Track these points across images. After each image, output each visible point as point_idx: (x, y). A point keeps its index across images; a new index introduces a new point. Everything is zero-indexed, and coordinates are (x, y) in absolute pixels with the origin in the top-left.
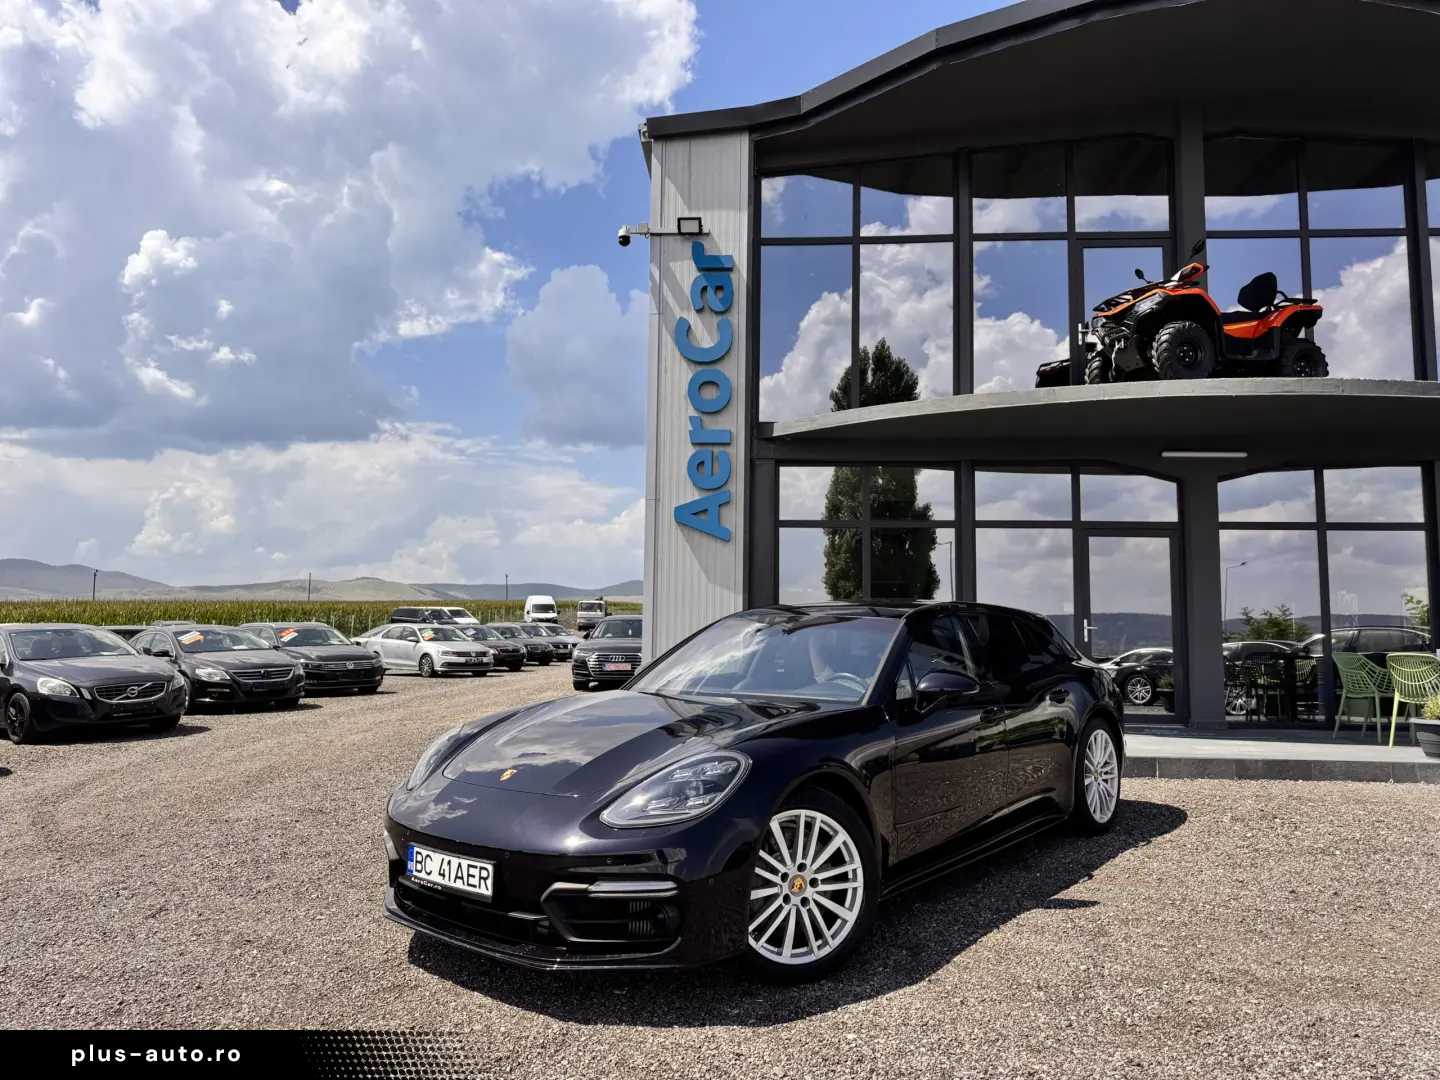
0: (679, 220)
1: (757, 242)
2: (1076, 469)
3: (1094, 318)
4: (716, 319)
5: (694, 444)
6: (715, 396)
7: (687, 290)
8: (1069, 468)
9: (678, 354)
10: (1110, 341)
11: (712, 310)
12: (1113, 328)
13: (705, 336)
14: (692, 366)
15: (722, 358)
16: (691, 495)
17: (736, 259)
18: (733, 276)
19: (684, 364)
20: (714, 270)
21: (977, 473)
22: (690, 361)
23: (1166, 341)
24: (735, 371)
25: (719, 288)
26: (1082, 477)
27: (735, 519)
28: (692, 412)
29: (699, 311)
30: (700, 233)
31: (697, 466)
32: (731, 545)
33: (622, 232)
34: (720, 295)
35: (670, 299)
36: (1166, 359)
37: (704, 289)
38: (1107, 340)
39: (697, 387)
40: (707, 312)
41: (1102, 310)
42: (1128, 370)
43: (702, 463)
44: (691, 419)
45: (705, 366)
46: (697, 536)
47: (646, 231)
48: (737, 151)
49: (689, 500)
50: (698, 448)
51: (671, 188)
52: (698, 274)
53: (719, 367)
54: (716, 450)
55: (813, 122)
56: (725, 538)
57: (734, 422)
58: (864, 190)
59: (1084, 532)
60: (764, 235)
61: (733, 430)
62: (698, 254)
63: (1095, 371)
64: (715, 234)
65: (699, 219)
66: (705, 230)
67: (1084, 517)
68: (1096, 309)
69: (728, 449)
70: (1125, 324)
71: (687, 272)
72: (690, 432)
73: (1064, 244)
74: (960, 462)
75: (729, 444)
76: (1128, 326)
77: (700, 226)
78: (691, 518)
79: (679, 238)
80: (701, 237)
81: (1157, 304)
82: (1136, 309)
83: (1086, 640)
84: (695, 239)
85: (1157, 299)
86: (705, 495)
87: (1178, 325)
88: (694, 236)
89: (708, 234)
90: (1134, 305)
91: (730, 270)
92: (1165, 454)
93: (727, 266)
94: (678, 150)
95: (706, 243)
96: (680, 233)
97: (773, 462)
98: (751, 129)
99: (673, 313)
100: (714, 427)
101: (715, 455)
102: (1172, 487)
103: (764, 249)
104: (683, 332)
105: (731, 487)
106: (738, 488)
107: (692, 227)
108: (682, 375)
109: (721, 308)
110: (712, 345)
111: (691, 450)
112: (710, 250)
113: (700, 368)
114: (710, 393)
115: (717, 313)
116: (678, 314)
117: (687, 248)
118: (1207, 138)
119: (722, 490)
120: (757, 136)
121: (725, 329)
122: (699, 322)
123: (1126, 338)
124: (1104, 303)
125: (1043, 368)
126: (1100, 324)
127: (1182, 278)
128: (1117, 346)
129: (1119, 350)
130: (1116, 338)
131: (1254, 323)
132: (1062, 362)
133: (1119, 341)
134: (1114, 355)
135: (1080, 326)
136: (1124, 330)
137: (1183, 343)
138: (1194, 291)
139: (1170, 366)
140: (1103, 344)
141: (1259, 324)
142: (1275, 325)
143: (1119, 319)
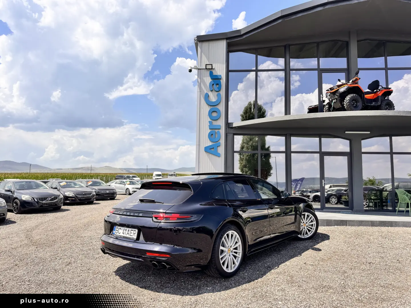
0: (206, 65)
1: (228, 71)
2: (320, 136)
3: (326, 93)
4: (216, 93)
5: (210, 129)
6: (216, 115)
7: (208, 85)
8: (318, 136)
9: (205, 103)
10: (332, 100)
11: (215, 91)
12: (332, 96)
13: (213, 98)
14: (210, 107)
15: (218, 104)
16: (209, 144)
17: (222, 76)
18: (221, 81)
19: (207, 106)
20: (216, 79)
21: (292, 138)
22: (209, 105)
23: (348, 100)
24: (222, 108)
25: (217, 84)
26: (322, 139)
27: (221, 150)
28: (209, 120)
29: (212, 91)
30: (212, 69)
31: (211, 135)
32: (221, 158)
33: (190, 69)
34: (218, 86)
35: (203, 87)
36: (348, 105)
37: (213, 84)
38: (331, 99)
39: (211, 112)
40: (214, 91)
41: (329, 91)
42: (336, 108)
43: (212, 134)
44: (209, 122)
45: (213, 107)
46: (211, 155)
47: (196, 68)
48: (223, 45)
49: (209, 145)
50: (211, 130)
51: (203, 56)
52: (211, 80)
53: (217, 107)
54: (216, 131)
55: (244, 37)
56: (219, 155)
57: (221, 123)
58: (258, 56)
59: (323, 155)
60: (230, 69)
61: (221, 125)
62: (211, 74)
63: (327, 108)
64: (216, 69)
65: (212, 65)
66: (213, 68)
67: (323, 150)
68: (327, 91)
69: (220, 130)
70: (336, 95)
71: (208, 80)
72: (209, 125)
73: (317, 72)
74: (287, 134)
75: (220, 129)
77: (212, 66)
78: (209, 150)
79: (206, 70)
80: (212, 70)
82: (339, 91)
83: (323, 186)
84: (211, 70)
85: (345, 88)
86: (213, 143)
87: (352, 95)
88: (210, 70)
89: (214, 69)
90: (338, 89)
91: (221, 79)
92: (346, 132)
93: (219, 78)
94: (205, 45)
95: (214, 72)
96: (206, 69)
97: (233, 134)
98: (227, 39)
99: (204, 91)
100: (216, 124)
101: (216, 132)
102: (348, 141)
103: (230, 73)
104: (207, 97)
105: (221, 141)
106: (222, 141)
107: (210, 67)
108: (207, 109)
109: (218, 90)
110: (215, 101)
111: (209, 131)
112: (215, 74)
113: (212, 107)
114: (215, 114)
115: (217, 91)
116: (205, 92)
117: (208, 73)
118: (358, 41)
119: (218, 142)
120: (228, 41)
121: (219, 96)
122: (212, 94)
123: (336, 99)
124: (329, 89)
125: (310, 107)
126: (328, 95)
127: (353, 81)
128: (334, 101)
129: (334, 102)
130: (333, 99)
131: (373, 95)
132: (315, 106)
133: (334, 100)
134: (333, 104)
135: (321, 95)
136: (336, 97)
137: (353, 101)
138: (356, 85)
139: (350, 107)
140: (329, 100)
141: (374, 95)
142: (379, 95)
143: (334, 93)
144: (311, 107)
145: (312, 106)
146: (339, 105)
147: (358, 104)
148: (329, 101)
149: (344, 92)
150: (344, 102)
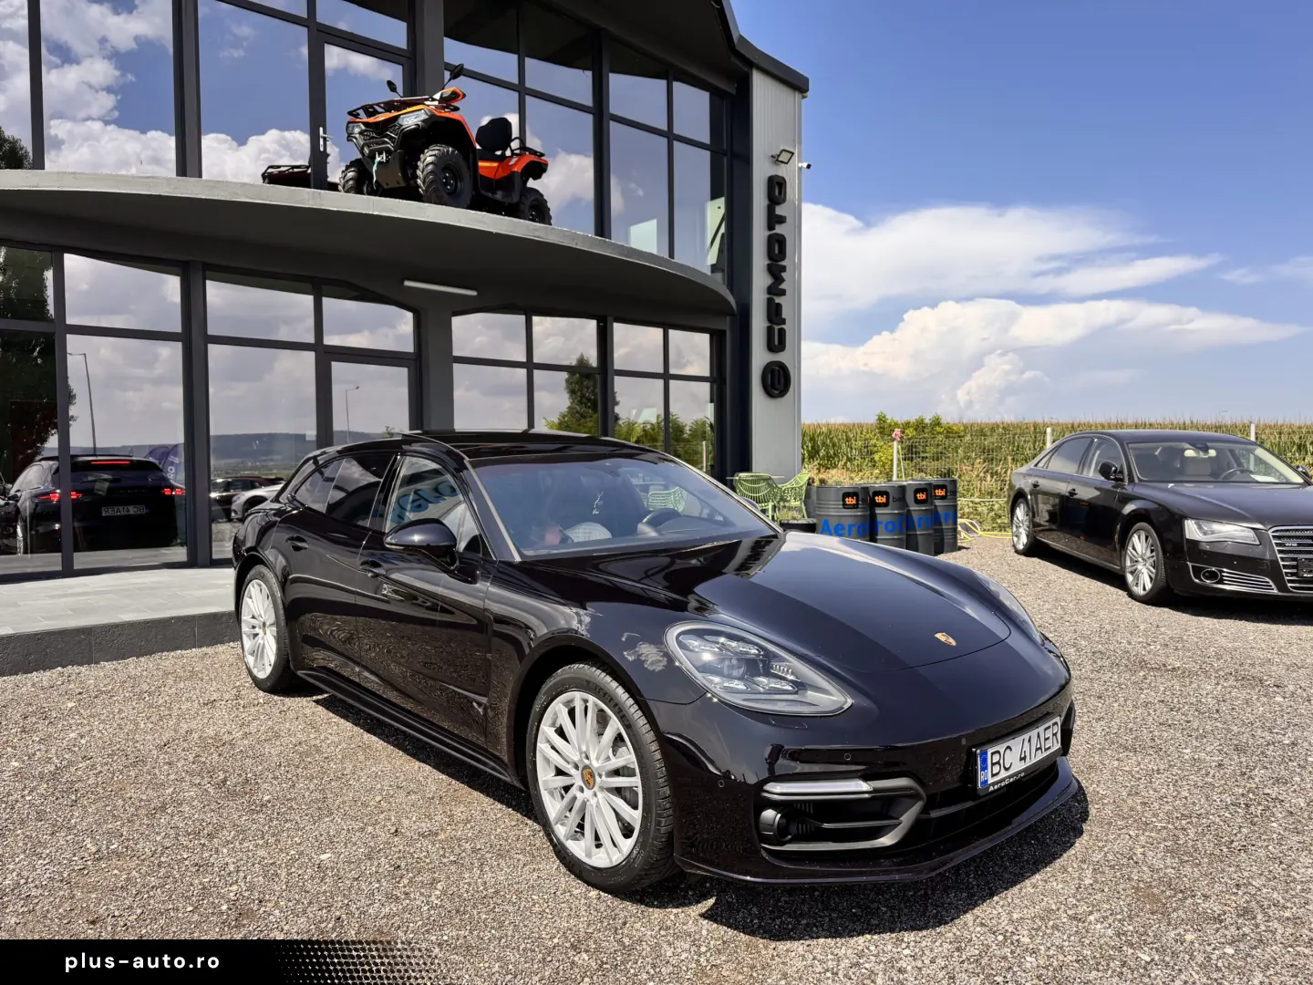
2: (318, 288)
3: (349, 123)
8: (310, 286)
10: (370, 151)
12: (373, 138)
23: (431, 163)
36: (432, 182)
38: (366, 150)
42: (386, 187)
59: (327, 356)
63: (351, 182)
67: (326, 340)
68: (350, 113)
70: (387, 136)
73: (305, 31)
76: (391, 138)
81: (423, 121)
82: (400, 121)
85: (423, 116)
87: (444, 149)
90: (397, 118)
92: (407, 283)
102: (409, 317)
123: (388, 152)
124: (361, 108)
125: (270, 170)
126: (357, 130)
127: (442, 99)
128: (378, 159)
129: (380, 163)
130: (376, 150)
131: (495, 165)
132: (293, 167)
133: (380, 154)
134: (375, 168)
135: (321, 129)
136: (387, 143)
137: (446, 168)
138: (454, 115)
139: (436, 190)
140: (362, 152)
141: (498, 166)
142: (516, 169)
143: (381, 128)
144: (275, 171)
145: (282, 169)
146: (396, 179)
147: (459, 184)
148: (360, 156)
149: (416, 132)
150: (417, 167)
